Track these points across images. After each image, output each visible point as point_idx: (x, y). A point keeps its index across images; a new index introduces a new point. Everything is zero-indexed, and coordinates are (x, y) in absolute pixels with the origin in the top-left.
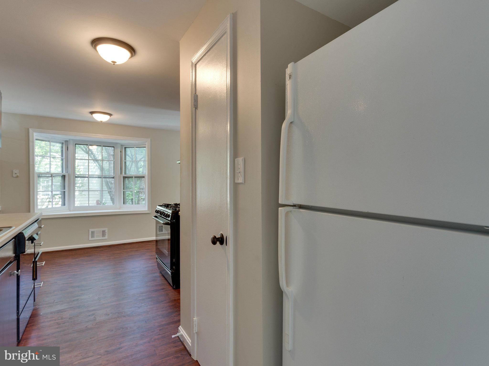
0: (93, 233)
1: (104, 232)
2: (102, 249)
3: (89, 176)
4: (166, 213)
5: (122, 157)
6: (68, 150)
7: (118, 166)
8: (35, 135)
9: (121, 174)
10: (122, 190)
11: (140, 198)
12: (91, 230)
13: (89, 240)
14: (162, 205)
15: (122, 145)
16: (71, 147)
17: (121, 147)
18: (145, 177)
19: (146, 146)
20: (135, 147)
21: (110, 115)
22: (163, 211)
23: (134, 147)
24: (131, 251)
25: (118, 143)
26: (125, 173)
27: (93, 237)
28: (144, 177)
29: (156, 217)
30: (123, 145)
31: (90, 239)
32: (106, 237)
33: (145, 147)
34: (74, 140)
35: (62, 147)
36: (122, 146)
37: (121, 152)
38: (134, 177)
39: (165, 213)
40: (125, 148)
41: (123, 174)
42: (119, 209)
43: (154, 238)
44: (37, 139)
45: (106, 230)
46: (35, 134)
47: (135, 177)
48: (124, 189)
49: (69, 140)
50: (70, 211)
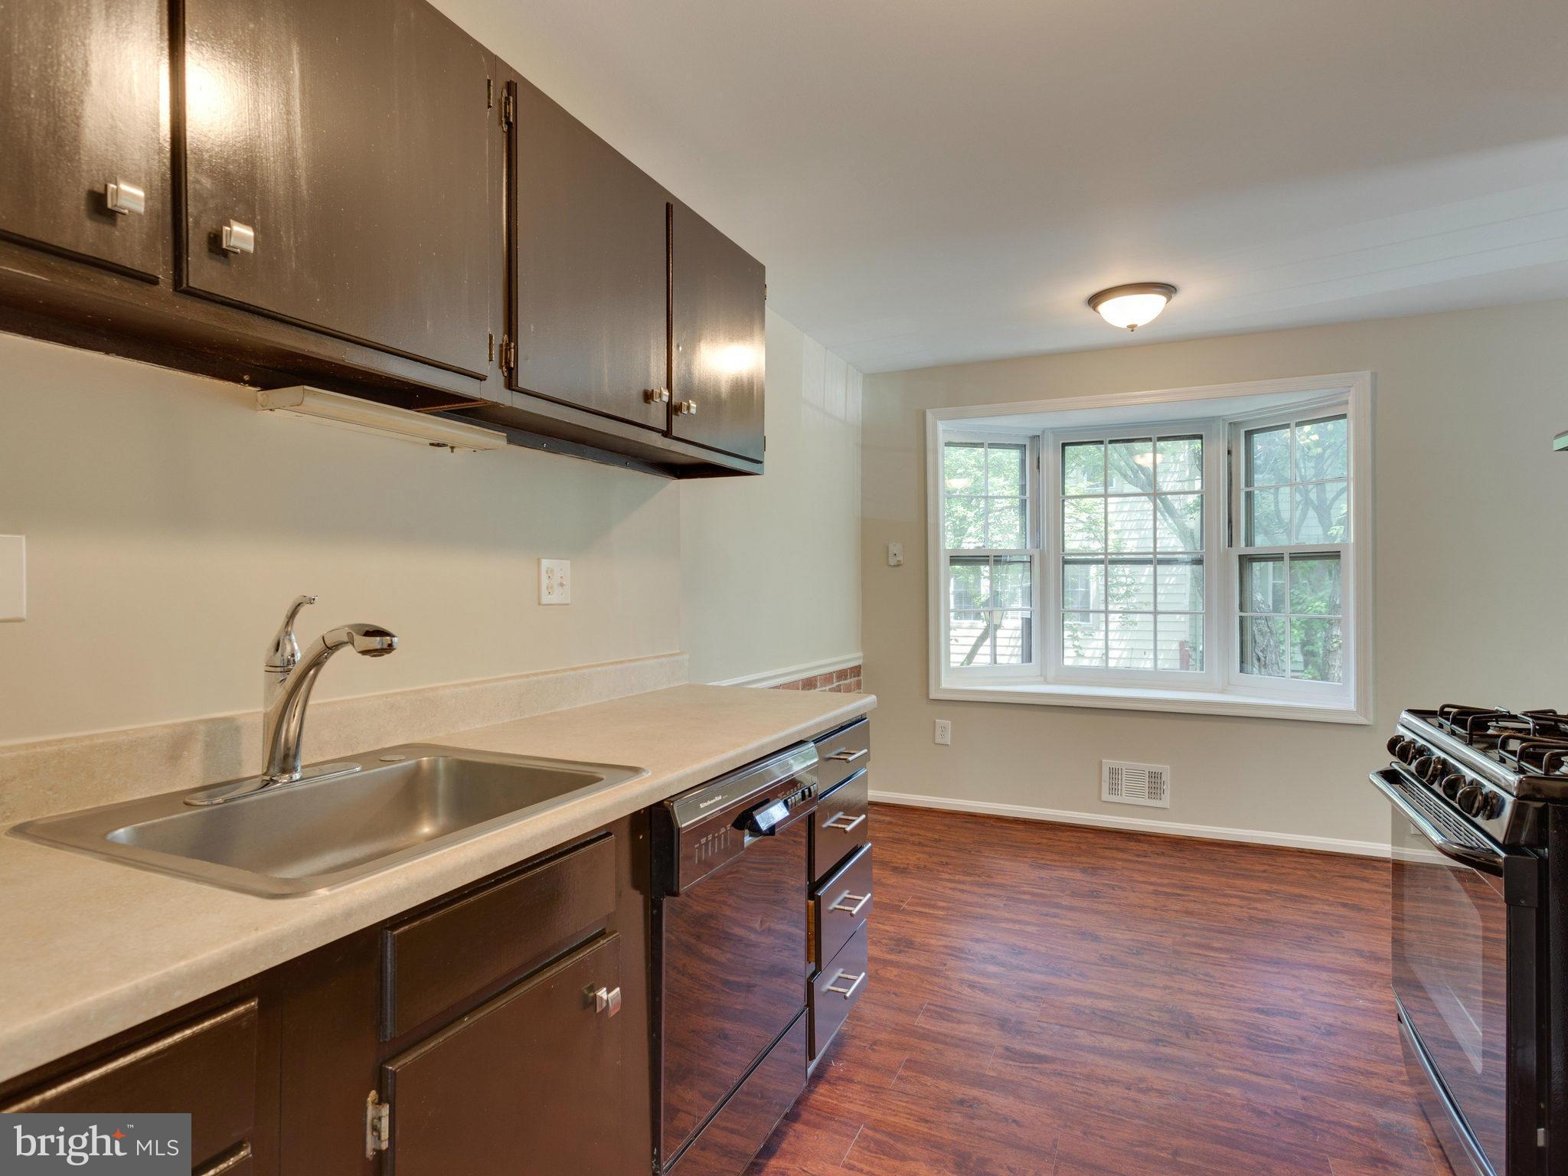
0: (1114, 772)
1: (1155, 778)
2: (1145, 847)
3: (1106, 557)
4: (1470, 775)
5: (1233, 472)
6: (1039, 468)
7: (1219, 512)
8: (942, 429)
9: (1230, 545)
10: (1237, 614)
11: (1336, 645)
12: (1108, 763)
13: (1103, 799)
14: (1437, 709)
15: (1235, 423)
16: (1049, 456)
17: (1230, 434)
18: (1342, 554)
19: (1350, 410)
20: (1293, 425)
21: (1167, 289)
22: (1443, 756)
23: (1287, 426)
24: (1268, 892)
25: (1219, 417)
26: (1249, 542)
27: (1114, 789)
28: (1335, 555)
29: (1391, 776)
30: (1241, 423)
31: (1106, 796)
32: (1166, 801)
33: (1344, 416)
34: (1055, 431)
35: (1023, 462)
36: (1234, 425)
37: (1229, 452)
38: (1287, 557)
39: (1460, 778)
40: (1249, 434)
41: (1241, 547)
42: (1223, 691)
43: (1383, 849)
44: (948, 444)
45: (1165, 769)
46: (941, 426)
47: (1295, 557)
48: (1241, 609)
49: (1043, 432)
50: (1046, 682)
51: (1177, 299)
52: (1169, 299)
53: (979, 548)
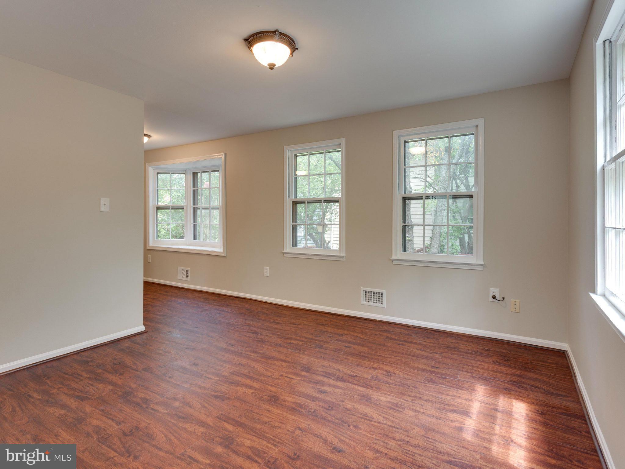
32: (188, 279)
51: (151, 138)
52: (149, 138)
53: (166, 204)
